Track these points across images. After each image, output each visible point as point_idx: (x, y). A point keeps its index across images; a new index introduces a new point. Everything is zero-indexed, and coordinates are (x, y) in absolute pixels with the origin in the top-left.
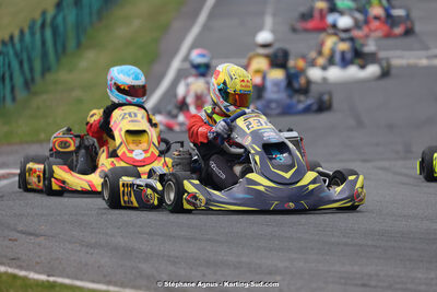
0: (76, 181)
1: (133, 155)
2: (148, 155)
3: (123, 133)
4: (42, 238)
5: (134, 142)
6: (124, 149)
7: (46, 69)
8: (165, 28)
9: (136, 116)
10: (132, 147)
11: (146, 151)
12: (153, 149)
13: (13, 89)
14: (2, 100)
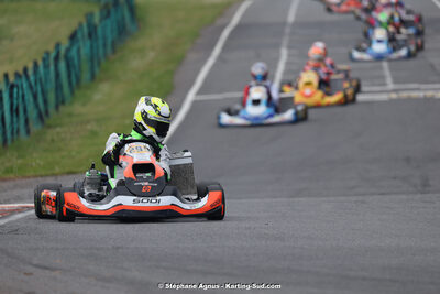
7: (60, 102)
8: (180, 61)
13: (27, 121)
14: (16, 132)
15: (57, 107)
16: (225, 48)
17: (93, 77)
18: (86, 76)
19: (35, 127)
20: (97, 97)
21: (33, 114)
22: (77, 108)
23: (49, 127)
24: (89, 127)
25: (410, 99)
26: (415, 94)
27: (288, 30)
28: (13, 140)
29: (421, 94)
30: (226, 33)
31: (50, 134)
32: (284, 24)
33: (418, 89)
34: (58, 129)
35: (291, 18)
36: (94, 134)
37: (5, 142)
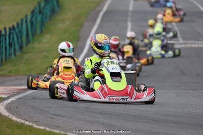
7: (28, 42)
8: (82, 26)
13: (15, 50)
14: (10, 55)
15: (27, 44)
16: (102, 21)
17: (42, 32)
18: (38, 31)
19: (18, 53)
20: (45, 40)
21: (17, 47)
22: (36, 45)
23: (24, 53)
24: (44, 54)
25: (191, 48)
26: (193, 46)
27: (130, 14)
28: (9, 58)
29: (196, 46)
30: (101, 14)
31: (26, 56)
32: (128, 11)
33: (194, 43)
34: (29, 54)
35: (131, 8)
36: (46, 57)
37: (6, 58)
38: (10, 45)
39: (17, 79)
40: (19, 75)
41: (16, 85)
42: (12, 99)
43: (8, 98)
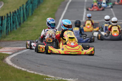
0: (55, 51)
1: (71, 44)
2: (75, 44)
3: (68, 38)
4: (47, 66)
5: (71, 41)
6: (69, 42)
7: (24, 20)
9: (71, 33)
10: (71, 42)
11: (74, 43)
12: (76, 43)
13: (16, 26)
14: (13, 28)
15: (23, 22)
16: (68, 8)
17: (32, 14)
18: (30, 14)
19: (18, 27)
20: (34, 20)
21: (17, 23)
22: (29, 22)
23: (22, 27)
24: (33, 28)
27: (85, 4)
28: (13, 30)
30: (68, 4)
31: (23, 29)
32: (84, 2)
34: (25, 28)
36: (35, 30)
37: (11, 31)
38: (13, 22)
39: (17, 43)
40: (18, 41)
41: (17, 47)
42: (14, 55)
43: (12, 54)
